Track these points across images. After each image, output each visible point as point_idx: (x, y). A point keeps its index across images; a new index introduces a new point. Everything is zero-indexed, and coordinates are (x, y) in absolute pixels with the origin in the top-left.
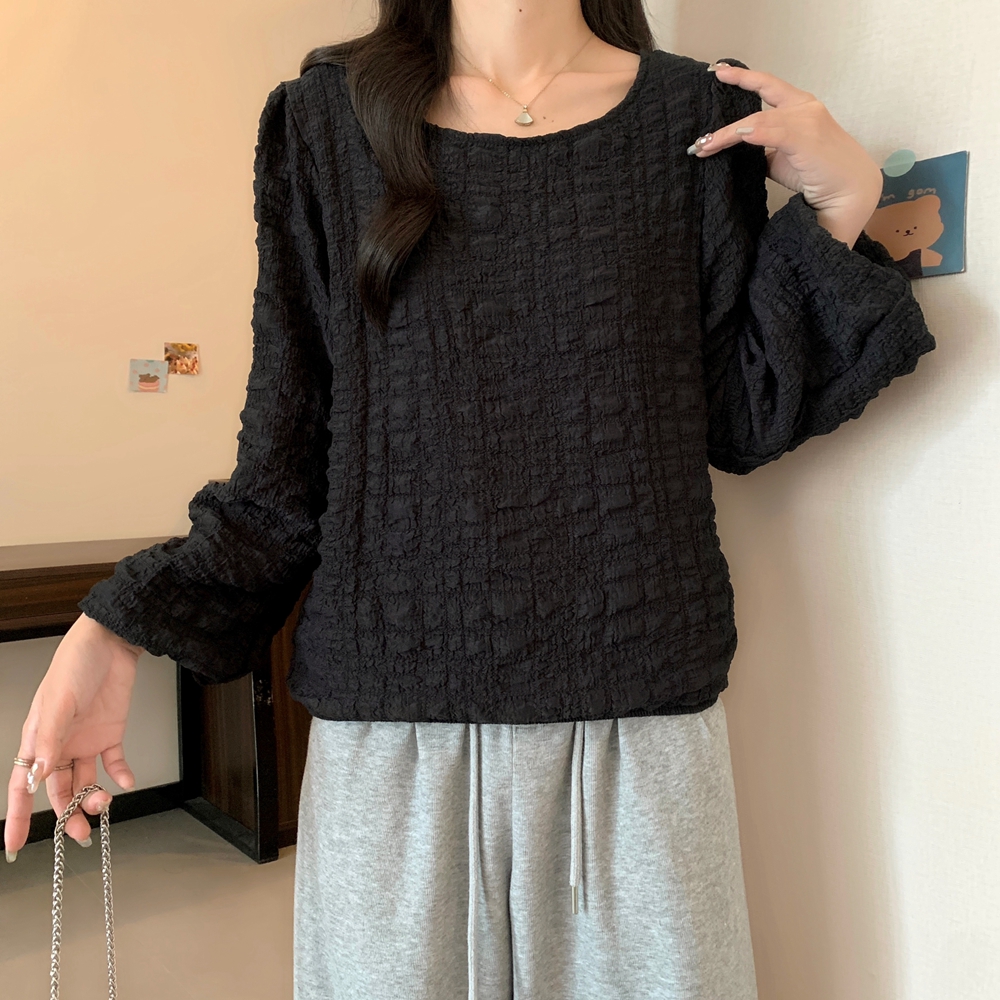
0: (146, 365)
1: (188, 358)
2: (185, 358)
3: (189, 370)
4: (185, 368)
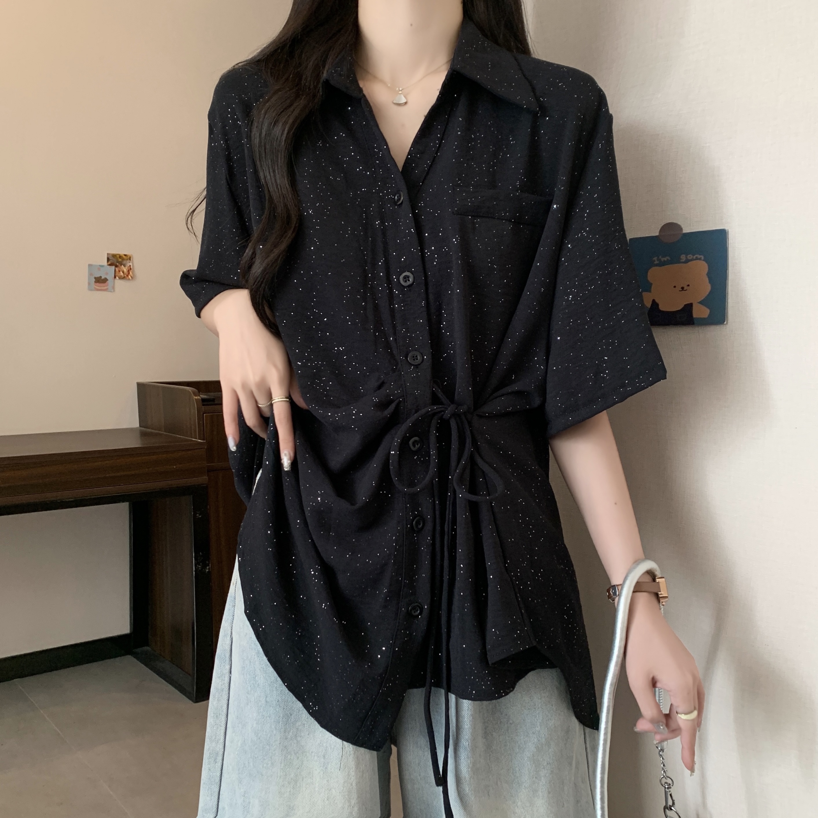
0: (99, 269)
1: (125, 266)
2: (122, 266)
3: (125, 275)
4: (122, 274)
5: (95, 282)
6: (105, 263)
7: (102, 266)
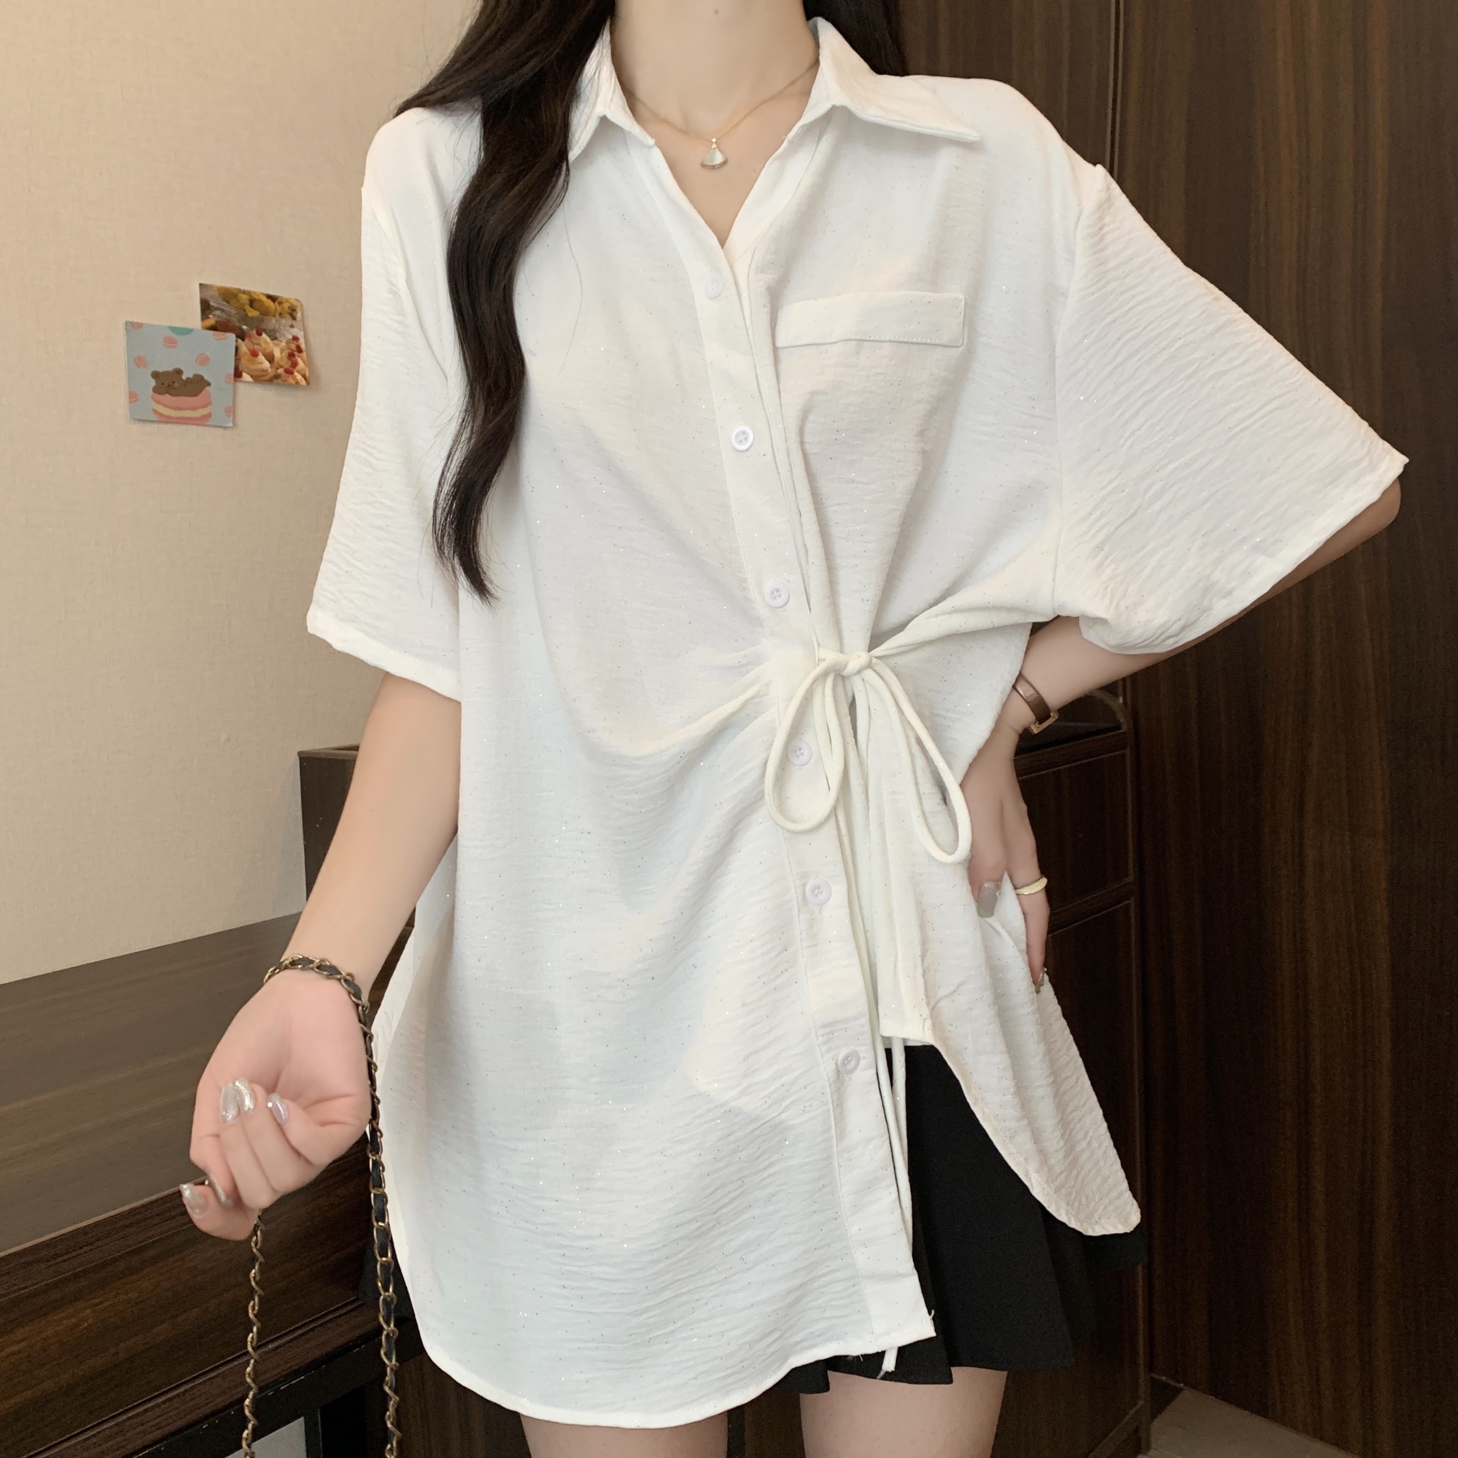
3: (281, 371)
4: (267, 364)
5: (156, 390)
6: (193, 318)
7: (182, 331)
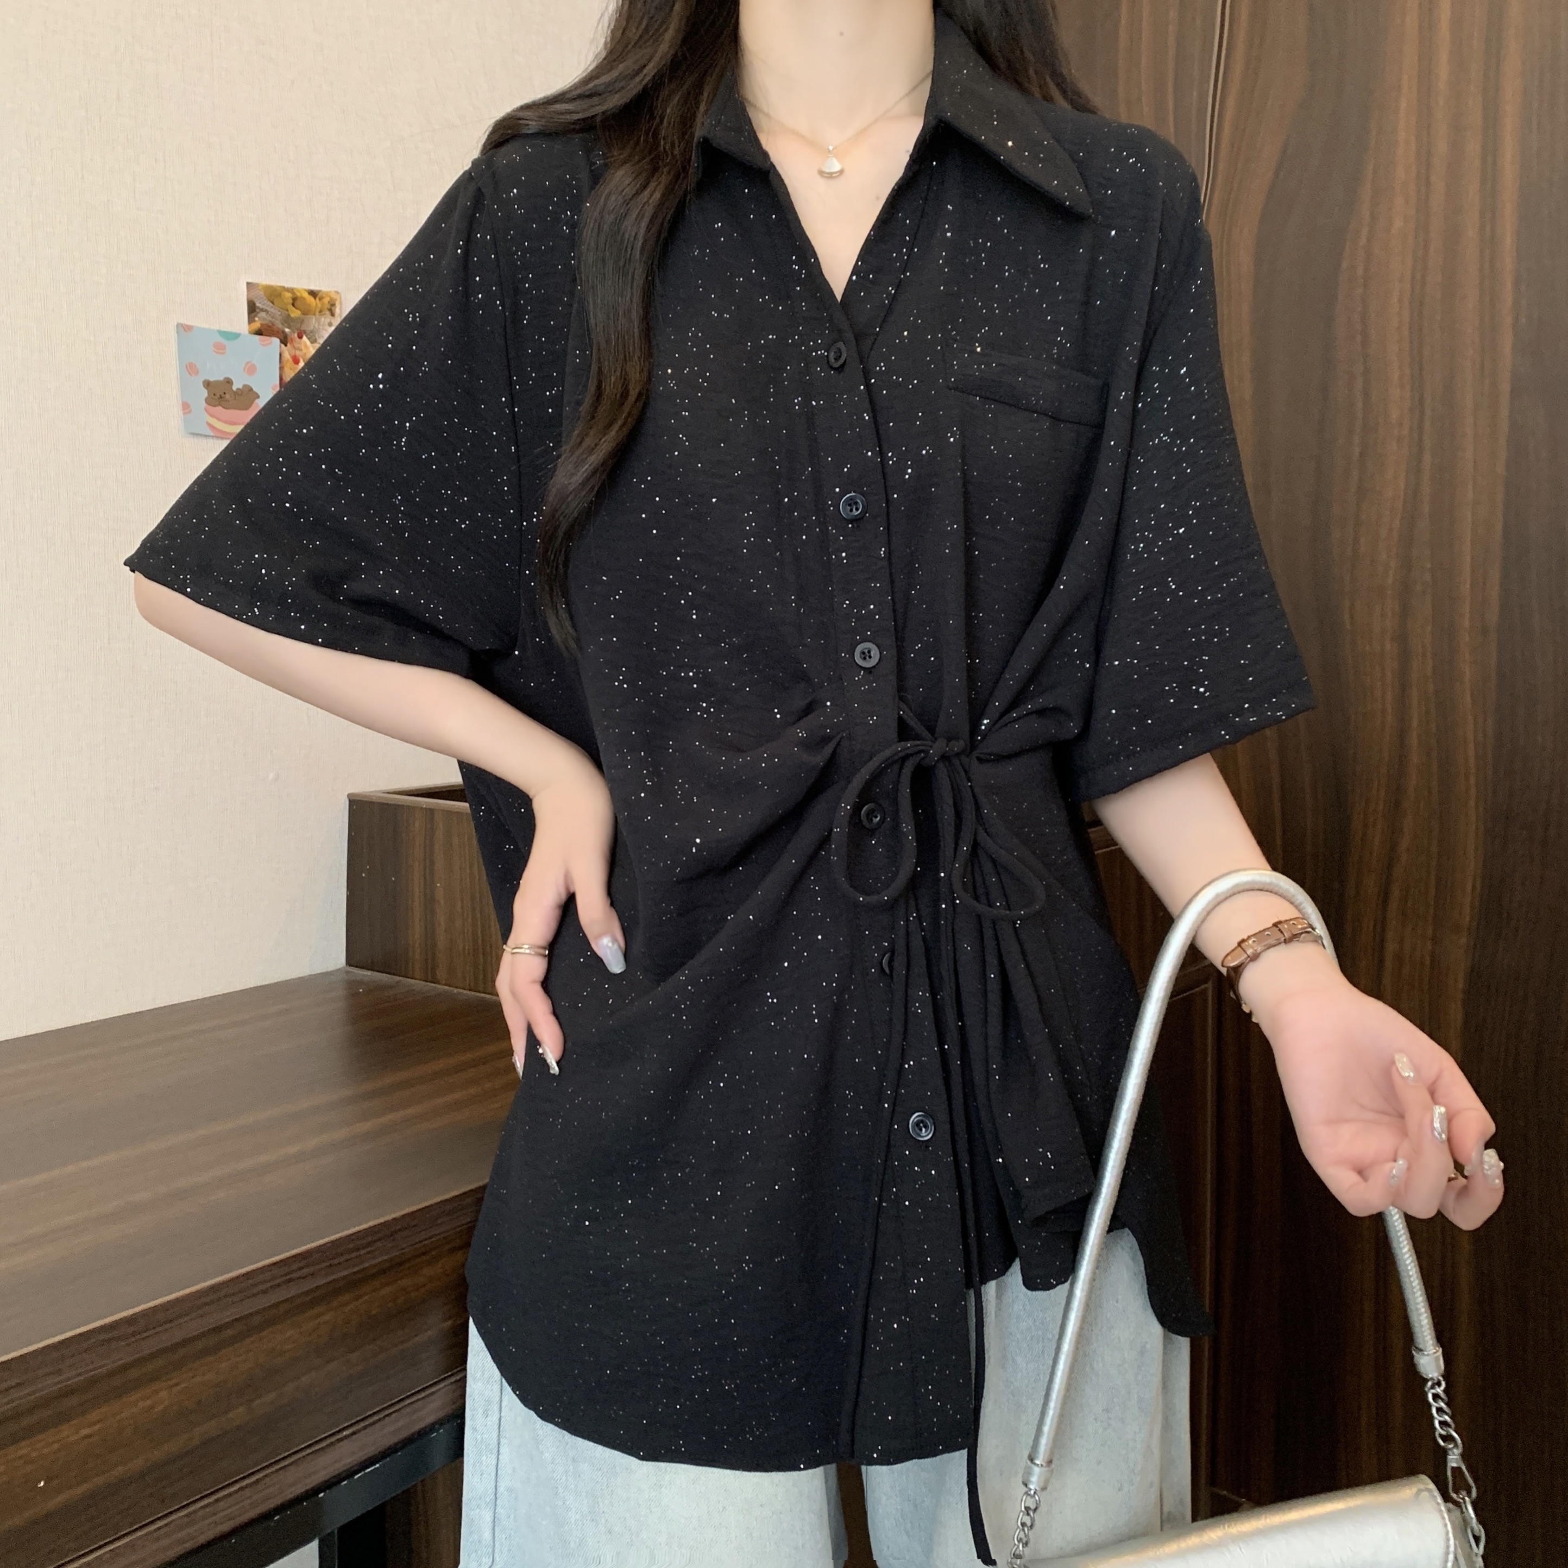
0: (220, 349)
2: (305, 338)
5: (208, 401)
6: (240, 322)
7: (234, 336)
